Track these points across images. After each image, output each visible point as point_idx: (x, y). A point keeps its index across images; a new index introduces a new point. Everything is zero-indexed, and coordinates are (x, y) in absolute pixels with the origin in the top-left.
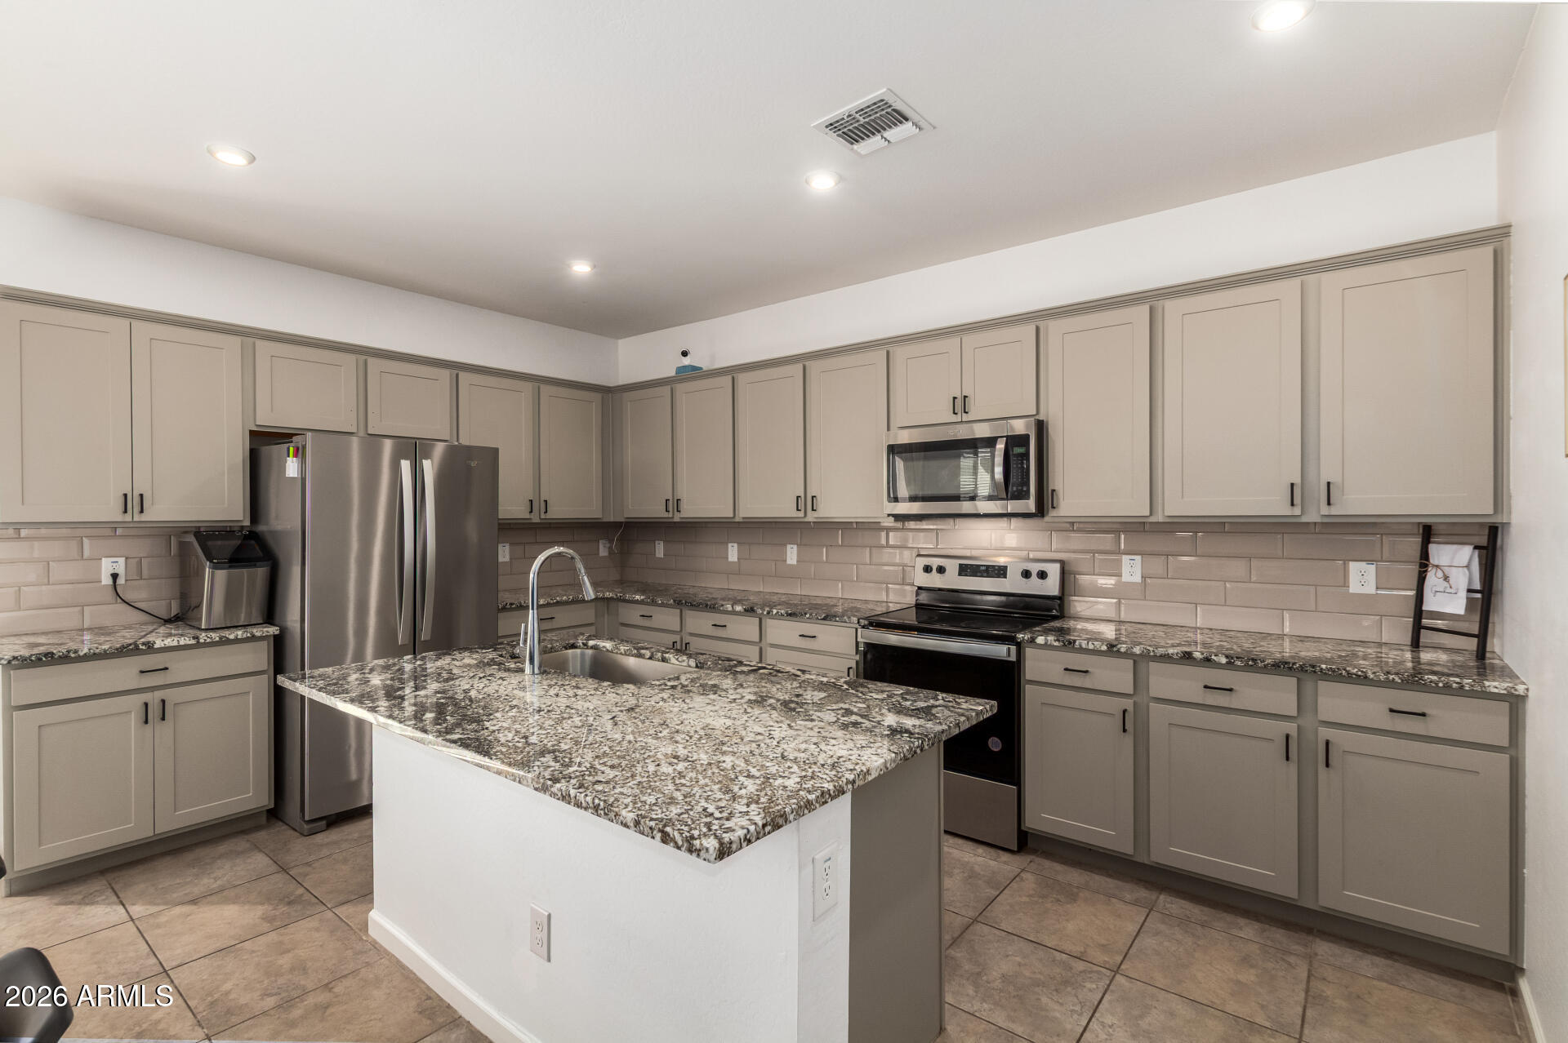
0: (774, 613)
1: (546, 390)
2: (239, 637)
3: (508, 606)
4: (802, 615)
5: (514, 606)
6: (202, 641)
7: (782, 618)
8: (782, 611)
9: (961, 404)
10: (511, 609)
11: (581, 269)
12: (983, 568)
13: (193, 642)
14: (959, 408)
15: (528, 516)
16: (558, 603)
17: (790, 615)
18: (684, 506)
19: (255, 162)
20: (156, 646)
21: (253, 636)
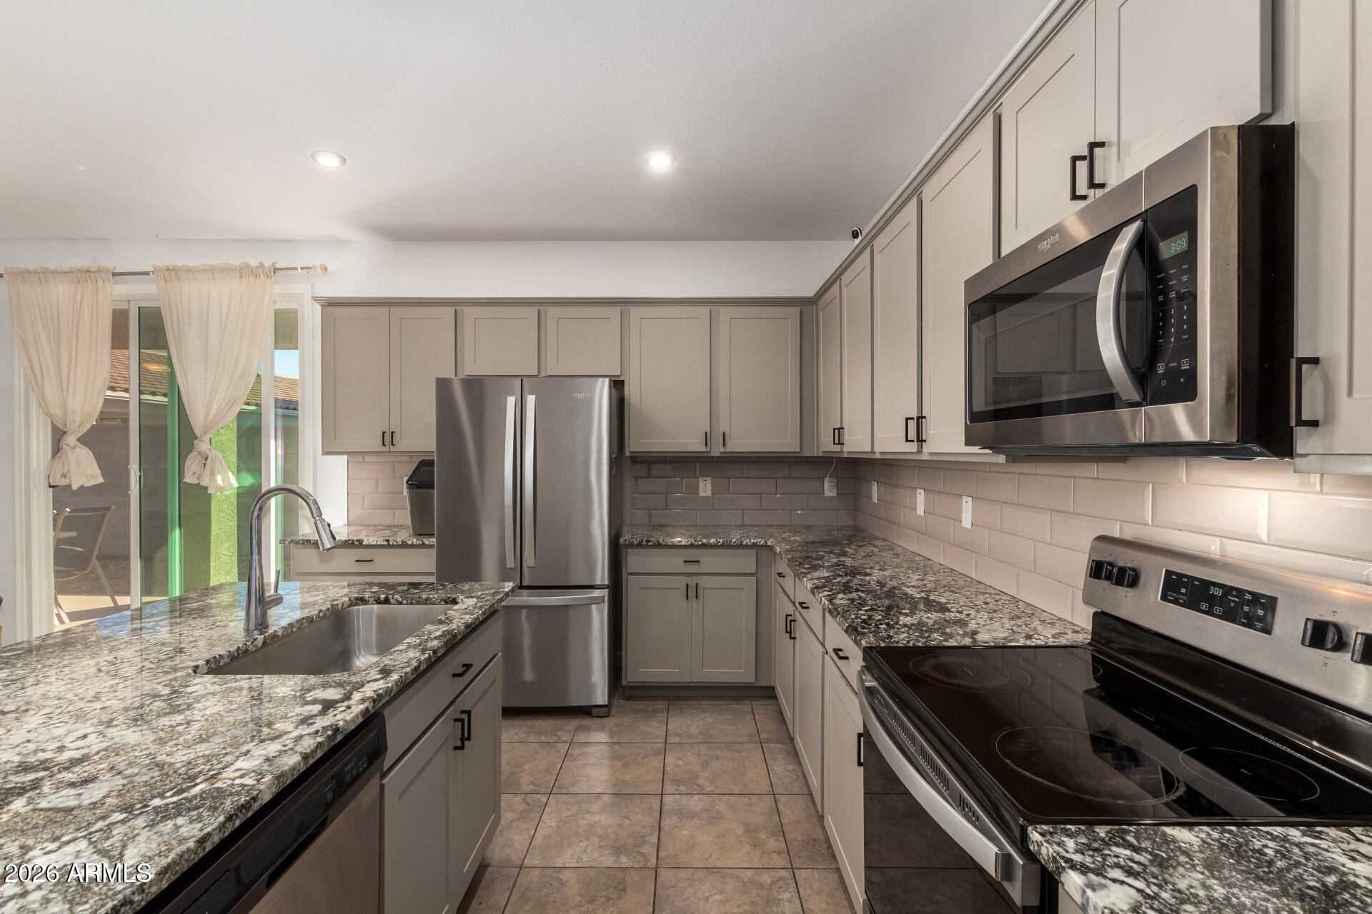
1: (725, 312)
2: (415, 543)
3: (644, 543)
5: (651, 543)
6: (391, 543)
10: (647, 546)
11: (660, 162)
13: (385, 543)
15: (703, 449)
16: (704, 546)
18: (847, 437)
19: (347, 163)
20: (364, 543)
21: (424, 544)
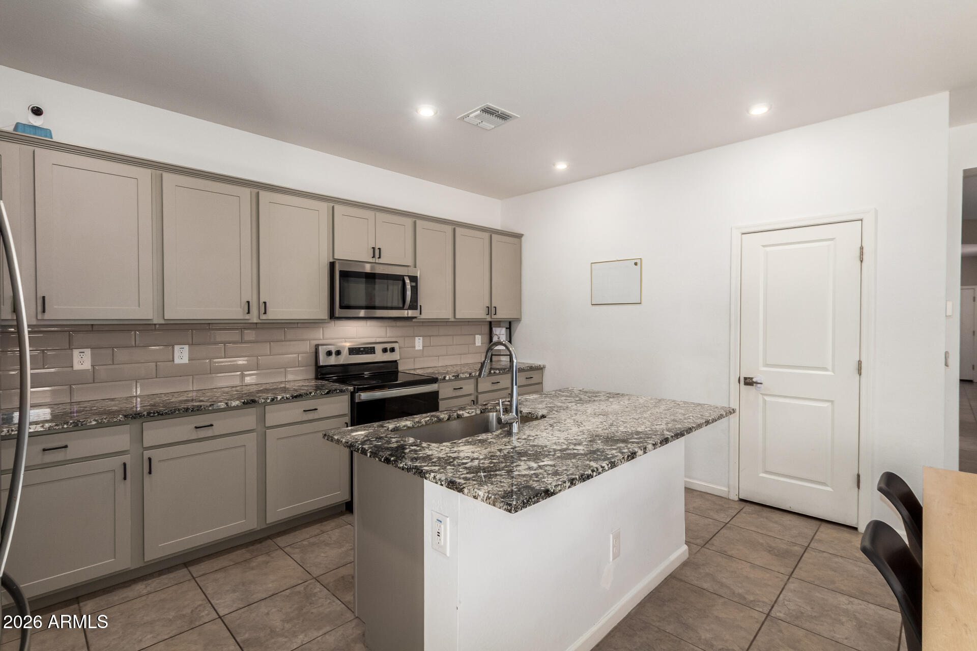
0: (279, 399)
4: (307, 394)
7: (288, 401)
8: (288, 396)
9: (376, 252)
12: (362, 349)
14: (377, 255)
17: (296, 397)
